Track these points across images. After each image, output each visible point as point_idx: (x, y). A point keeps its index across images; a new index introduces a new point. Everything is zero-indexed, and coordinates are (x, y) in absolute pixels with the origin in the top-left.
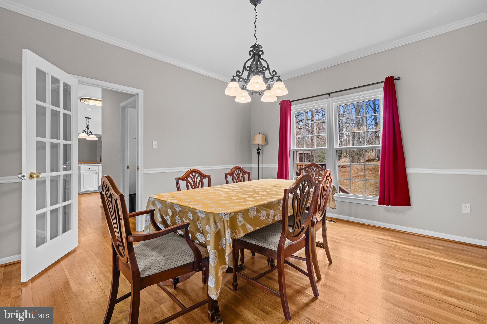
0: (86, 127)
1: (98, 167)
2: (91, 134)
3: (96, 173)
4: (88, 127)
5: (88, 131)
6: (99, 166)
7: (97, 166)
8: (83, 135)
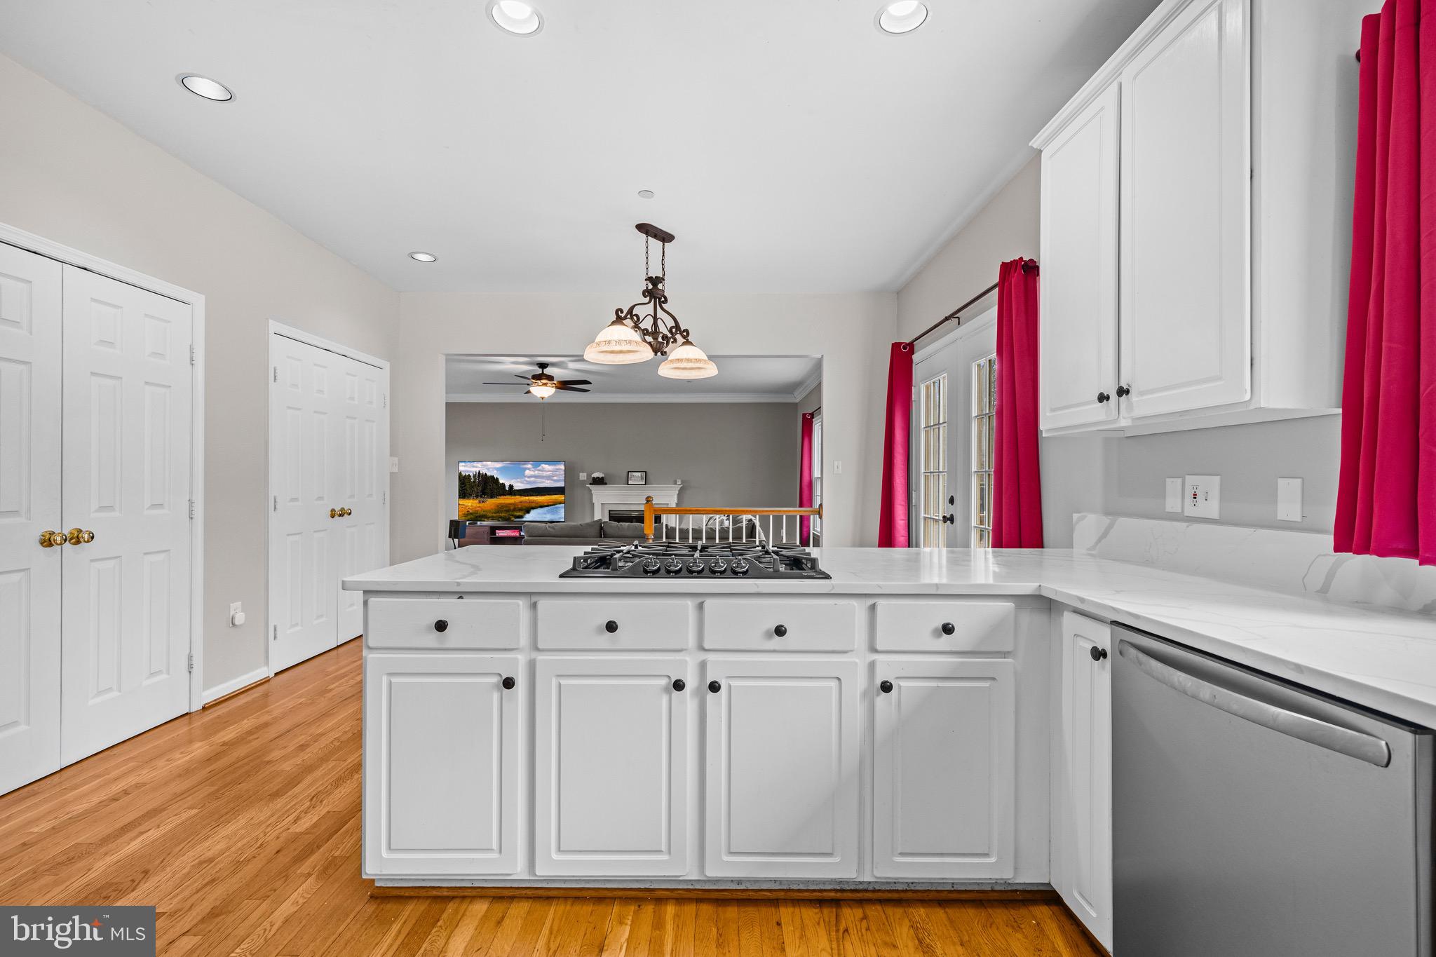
0: (646, 293)
1: (701, 606)
2: (678, 337)
3: (679, 685)
4: (654, 291)
5: (655, 319)
6: (709, 603)
7: (690, 604)
8: (616, 338)
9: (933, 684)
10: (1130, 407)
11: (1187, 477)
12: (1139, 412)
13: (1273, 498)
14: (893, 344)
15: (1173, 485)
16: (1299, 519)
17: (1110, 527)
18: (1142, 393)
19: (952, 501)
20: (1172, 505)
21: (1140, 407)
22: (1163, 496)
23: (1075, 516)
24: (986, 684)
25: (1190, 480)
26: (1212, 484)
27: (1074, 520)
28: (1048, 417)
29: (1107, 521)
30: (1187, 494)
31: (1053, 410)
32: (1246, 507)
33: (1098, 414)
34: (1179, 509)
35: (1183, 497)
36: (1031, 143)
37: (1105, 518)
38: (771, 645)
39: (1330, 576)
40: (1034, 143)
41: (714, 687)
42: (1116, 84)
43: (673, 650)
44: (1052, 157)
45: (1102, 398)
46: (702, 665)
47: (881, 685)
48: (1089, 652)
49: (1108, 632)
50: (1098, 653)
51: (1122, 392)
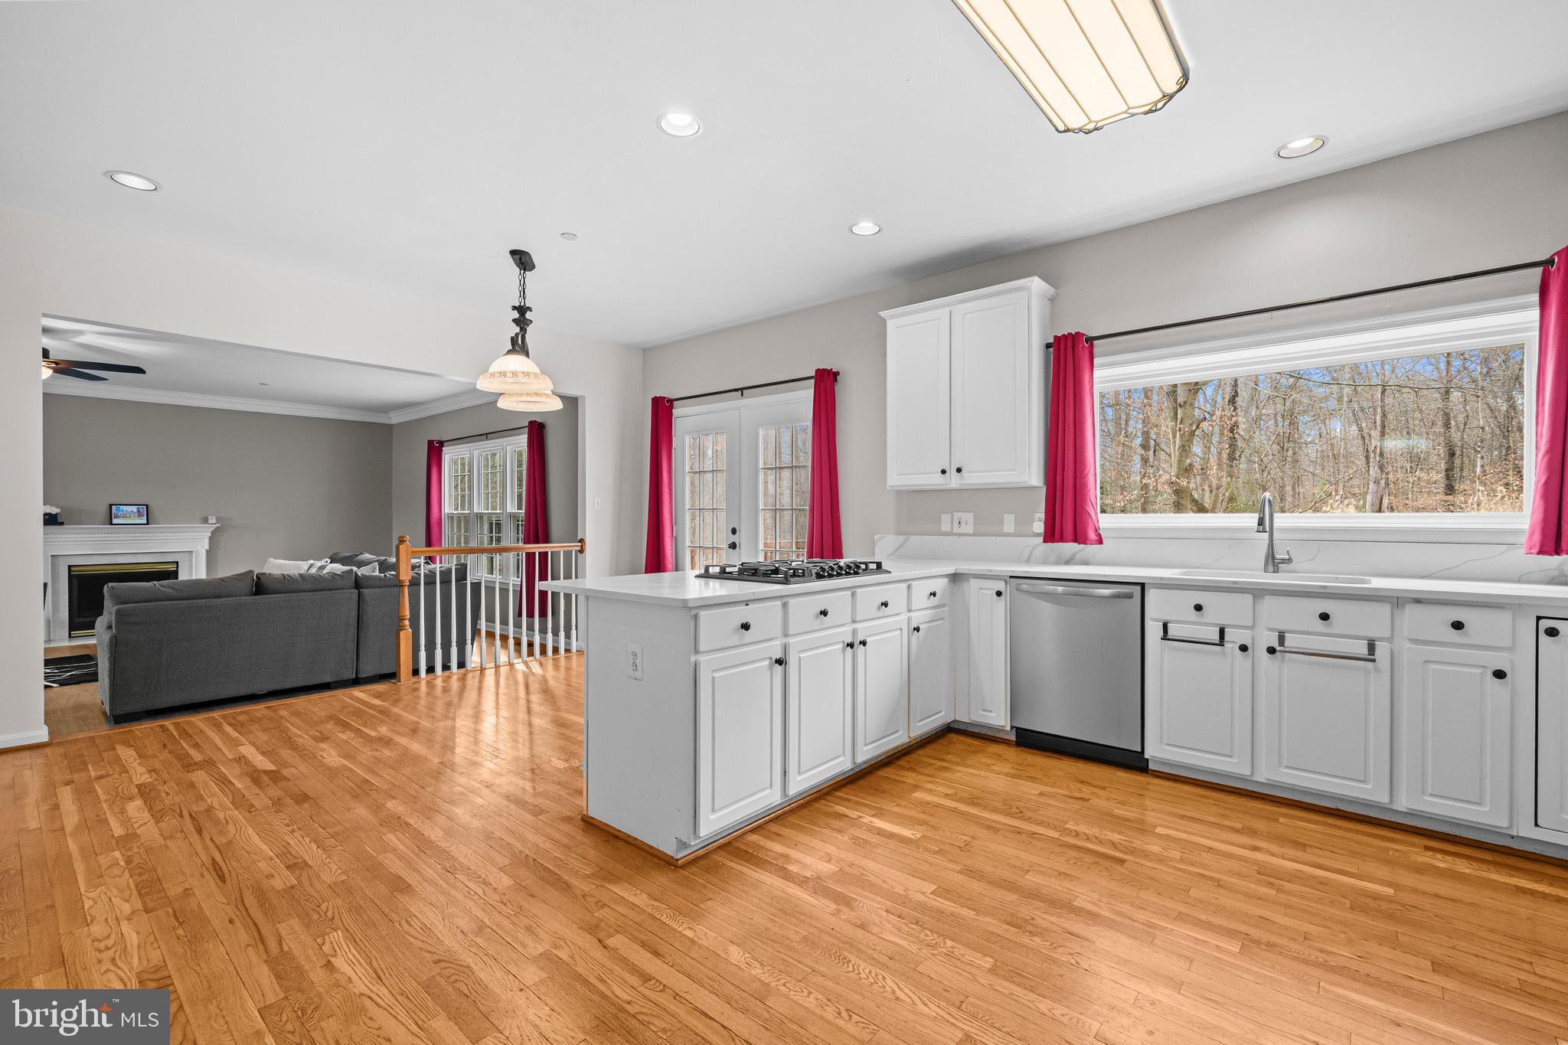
9: (931, 623)
10: (962, 478)
11: (955, 513)
12: (967, 482)
13: (1001, 523)
14: (653, 399)
15: (946, 518)
16: (1013, 532)
17: (904, 542)
18: (969, 472)
19: (734, 531)
20: (945, 527)
21: (970, 479)
22: (940, 523)
23: (876, 537)
24: (940, 622)
25: (957, 515)
26: (970, 516)
27: (876, 539)
28: (895, 479)
29: (902, 538)
30: (954, 522)
31: (900, 475)
32: (988, 527)
33: (938, 480)
34: (950, 530)
35: (952, 524)
36: (880, 313)
37: (900, 537)
38: (879, 614)
39: (1031, 554)
40: (883, 314)
41: (864, 643)
42: (947, 309)
43: (844, 625)
44: (897, 328)
45: (944, 472)
46: (854, 632)
47: (914, 629)
48: (992, 594)
49: (1003, 583)
50: (999, 594)
51: (959, 470)
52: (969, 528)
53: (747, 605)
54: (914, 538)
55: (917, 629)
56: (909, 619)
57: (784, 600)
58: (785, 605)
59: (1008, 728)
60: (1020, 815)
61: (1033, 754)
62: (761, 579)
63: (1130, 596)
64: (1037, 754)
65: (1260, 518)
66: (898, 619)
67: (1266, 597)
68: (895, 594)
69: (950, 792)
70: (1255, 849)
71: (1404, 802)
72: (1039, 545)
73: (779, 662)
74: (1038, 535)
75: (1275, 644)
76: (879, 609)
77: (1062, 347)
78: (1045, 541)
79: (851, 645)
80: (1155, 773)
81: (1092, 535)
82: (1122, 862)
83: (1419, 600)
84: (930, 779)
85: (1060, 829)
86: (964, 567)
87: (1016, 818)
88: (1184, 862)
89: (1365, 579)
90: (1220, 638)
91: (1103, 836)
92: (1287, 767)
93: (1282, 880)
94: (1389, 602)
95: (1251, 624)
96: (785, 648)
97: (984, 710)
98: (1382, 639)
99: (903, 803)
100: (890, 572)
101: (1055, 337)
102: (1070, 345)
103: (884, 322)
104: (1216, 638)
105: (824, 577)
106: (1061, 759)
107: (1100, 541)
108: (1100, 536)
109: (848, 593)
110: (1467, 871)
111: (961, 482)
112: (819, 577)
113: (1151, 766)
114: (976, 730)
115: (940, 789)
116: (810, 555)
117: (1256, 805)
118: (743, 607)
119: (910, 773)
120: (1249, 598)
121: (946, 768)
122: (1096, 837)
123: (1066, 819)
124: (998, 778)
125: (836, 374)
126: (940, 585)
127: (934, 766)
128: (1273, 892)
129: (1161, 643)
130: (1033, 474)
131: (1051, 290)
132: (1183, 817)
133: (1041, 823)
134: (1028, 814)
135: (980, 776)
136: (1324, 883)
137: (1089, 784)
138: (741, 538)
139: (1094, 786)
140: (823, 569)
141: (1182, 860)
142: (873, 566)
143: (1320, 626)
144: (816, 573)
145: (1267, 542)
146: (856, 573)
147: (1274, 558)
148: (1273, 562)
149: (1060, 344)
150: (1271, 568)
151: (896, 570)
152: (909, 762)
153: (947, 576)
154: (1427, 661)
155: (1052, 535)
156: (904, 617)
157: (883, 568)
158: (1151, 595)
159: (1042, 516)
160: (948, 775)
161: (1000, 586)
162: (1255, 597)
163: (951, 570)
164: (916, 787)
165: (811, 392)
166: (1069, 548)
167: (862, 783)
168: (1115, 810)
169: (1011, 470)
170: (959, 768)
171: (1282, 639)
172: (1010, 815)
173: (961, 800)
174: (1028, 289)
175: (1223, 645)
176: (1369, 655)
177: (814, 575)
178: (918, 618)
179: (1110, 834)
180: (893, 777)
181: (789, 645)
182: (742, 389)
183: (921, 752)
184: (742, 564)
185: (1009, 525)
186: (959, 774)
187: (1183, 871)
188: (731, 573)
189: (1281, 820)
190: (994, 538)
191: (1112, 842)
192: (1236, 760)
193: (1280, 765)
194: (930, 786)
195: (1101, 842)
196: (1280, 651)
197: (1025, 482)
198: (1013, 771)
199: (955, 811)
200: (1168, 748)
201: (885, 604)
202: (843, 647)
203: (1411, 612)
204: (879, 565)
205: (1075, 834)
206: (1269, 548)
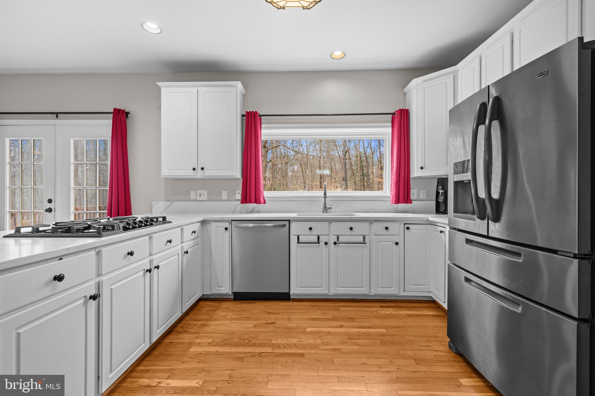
9: (193, 248)
10: (204, 173)
11: (198, 190)
12: (206, 174)
13: (221, 194)
15: (193, 193)
16: (227, 199)
17: (170, 205)
18: (208, 170)
19: (50, 201)
20: (193, 197)
21: (209, 173)
22: (190, 195)
24: (197, 247)
25: (198, 191)
26: (206, 192)
27: (153, 204)
28: (166, 172)
29: (168, 203)
30: (197, 195)
31: (168, 170)
32: (214, 197)
33: (190, 173)
34: (195, 199)
35: (196, 195)
36: (157, 83)
37: (168, 202)
38: (166, 248)
39: (235, 209)
40: (159, 84)
41: (158, 267)
42: (196, 89)
43: (144, 259)
44: (167, 92)
45: (194, 169)
46: (151, 261)
47: (185, 252)
48: (223, 229)
49: (228, 224)
50: (226, 229)
51: (202, 169)
52: (205, 198)
53: (62, 259)
54: (175, 203)
55: (187, 252)
56: (182, 247)
57: (97, 250)
58: (98, 253)
59: (231, 293)
60: (250, 343)
61: (242, 303)
62: (75, 234)
63: (284, 226)
64: (245, 303)
65: (324, 192)
66: (177, 248)
67: (333, 223)
68: (175, 235)
69: (210, 341)
70: (342, 326)
71: (373, 292)
72: (238, 205)
73: (94, 297)
74: (238, 200)
75: (336, 241)
76: (166, 244)
77: (250, 117)
78: (242, 203)
79: (150, 271)
80: (294, 300)
81: (262, 200)
82: (302, 355)
83: (377, 220)
84: (197, 335)
85: (271, 345)
86: (208, 217)
87: (249, 346)
88: (324, 344)
89: (354, 214)
90: (318, 240)
91: (289, 343)
92: (340, 287)
93: (357, 339)
94: (369, 222)
95: (328, 234)
96: (99, 286)
97: (219, 287)
98: (367, 235)
99: (186, 359)
100: (171, 222)
101: (247, 112)
102: (253, 116)
103: (159, 88)
104: (316, 240)
105: (129, 229)
106: (256, 303)
107: (265, 203)
108: (264, 200)
109: (147, 237)
110: (394, 313)
111: (203, 175)
112: (126, 229)
113: (292, 297)
114: (213, 297)
115: (205, 340)
116: (110, 214)
117: (330, 305)
118: (57, 262)
119: (184, 335)
120: (327, 223)
121: (204, 325)
122: (287, 344)
123: (270, 338)
124: (232, 323)
125: (127, 113)
126: (196, 227)
127: (197, 326)
128: (357, 347)
129: (297, 245)
130: (237, 173)
131: (244, 91)
132: (312, 319)
133: (261, 345)
134: (254, 341)
135: (223, 324)
136: (367, 335)
137: (271, 313)
138: (56, 205)
139: (274, 314)
140: (128, 224)
141: (323, 344)
142: (161, 219)
143: (349, 232)
144: (123, 227)
145: (324, 201)
146: (151, 224)
147: (326, 207)
148: (326, 209)
149: (248, 115)
150: (325, 211)
151: (175, 220)
152: (182, 327)
153: (199, 222)
154: (379, 242)
155: (245, 199)
156: (179, 247)
157: (167, 220)
158: (293, 225)
159: (240, 192)
160: (206, 329)
161: (227, 225)
162: (329, 223)
163: (201, 219)
164: (191, 344)
165: (110, 122)
166: (253, 205)
167: (156, 353)
168: (288, 325)
169: (229, 170)
170: (211, 323)
171: (338, 240)
172: (245, 345)
173: (218, 345)
174: (236, 87)
175: (319, 243)
176: (364, 241)
177: (122, 228)
178: (187, 246)
179: (291, 340)
180: (175, 341)
181: (102, 282)
182: (57, 114)
183: (187, 318)
184: (56, 224)
185: (225, 196)
186: (212, 327)
187: (326, 350)
188: (44, 231)
189: (341, 309)
190: (217, 202)
191: (295, 345)
192: (323, 288)
193: (337, 287)
194: (198, 340)
195: (290, 346)
196: (338, 243)
197: (235, 176)
198: (238, 316)
199: (217, 354)
200: (299, 288)
201: (170, 241)
202: (144, 273)
203: (375, 224)
204: (164, 218)
205: (278, 346)
206: (324, 204)
